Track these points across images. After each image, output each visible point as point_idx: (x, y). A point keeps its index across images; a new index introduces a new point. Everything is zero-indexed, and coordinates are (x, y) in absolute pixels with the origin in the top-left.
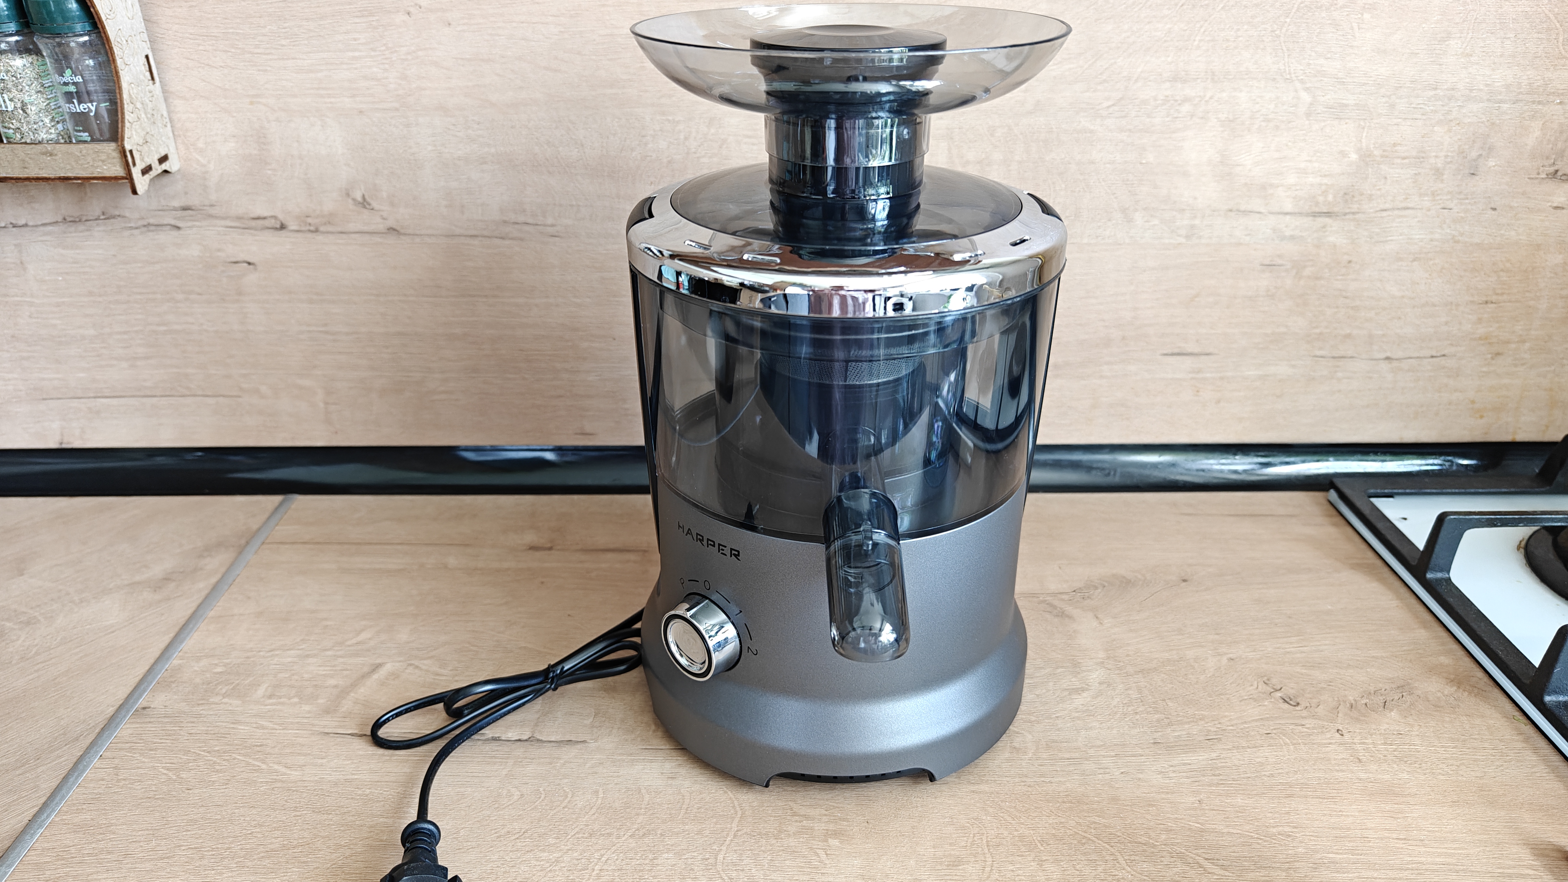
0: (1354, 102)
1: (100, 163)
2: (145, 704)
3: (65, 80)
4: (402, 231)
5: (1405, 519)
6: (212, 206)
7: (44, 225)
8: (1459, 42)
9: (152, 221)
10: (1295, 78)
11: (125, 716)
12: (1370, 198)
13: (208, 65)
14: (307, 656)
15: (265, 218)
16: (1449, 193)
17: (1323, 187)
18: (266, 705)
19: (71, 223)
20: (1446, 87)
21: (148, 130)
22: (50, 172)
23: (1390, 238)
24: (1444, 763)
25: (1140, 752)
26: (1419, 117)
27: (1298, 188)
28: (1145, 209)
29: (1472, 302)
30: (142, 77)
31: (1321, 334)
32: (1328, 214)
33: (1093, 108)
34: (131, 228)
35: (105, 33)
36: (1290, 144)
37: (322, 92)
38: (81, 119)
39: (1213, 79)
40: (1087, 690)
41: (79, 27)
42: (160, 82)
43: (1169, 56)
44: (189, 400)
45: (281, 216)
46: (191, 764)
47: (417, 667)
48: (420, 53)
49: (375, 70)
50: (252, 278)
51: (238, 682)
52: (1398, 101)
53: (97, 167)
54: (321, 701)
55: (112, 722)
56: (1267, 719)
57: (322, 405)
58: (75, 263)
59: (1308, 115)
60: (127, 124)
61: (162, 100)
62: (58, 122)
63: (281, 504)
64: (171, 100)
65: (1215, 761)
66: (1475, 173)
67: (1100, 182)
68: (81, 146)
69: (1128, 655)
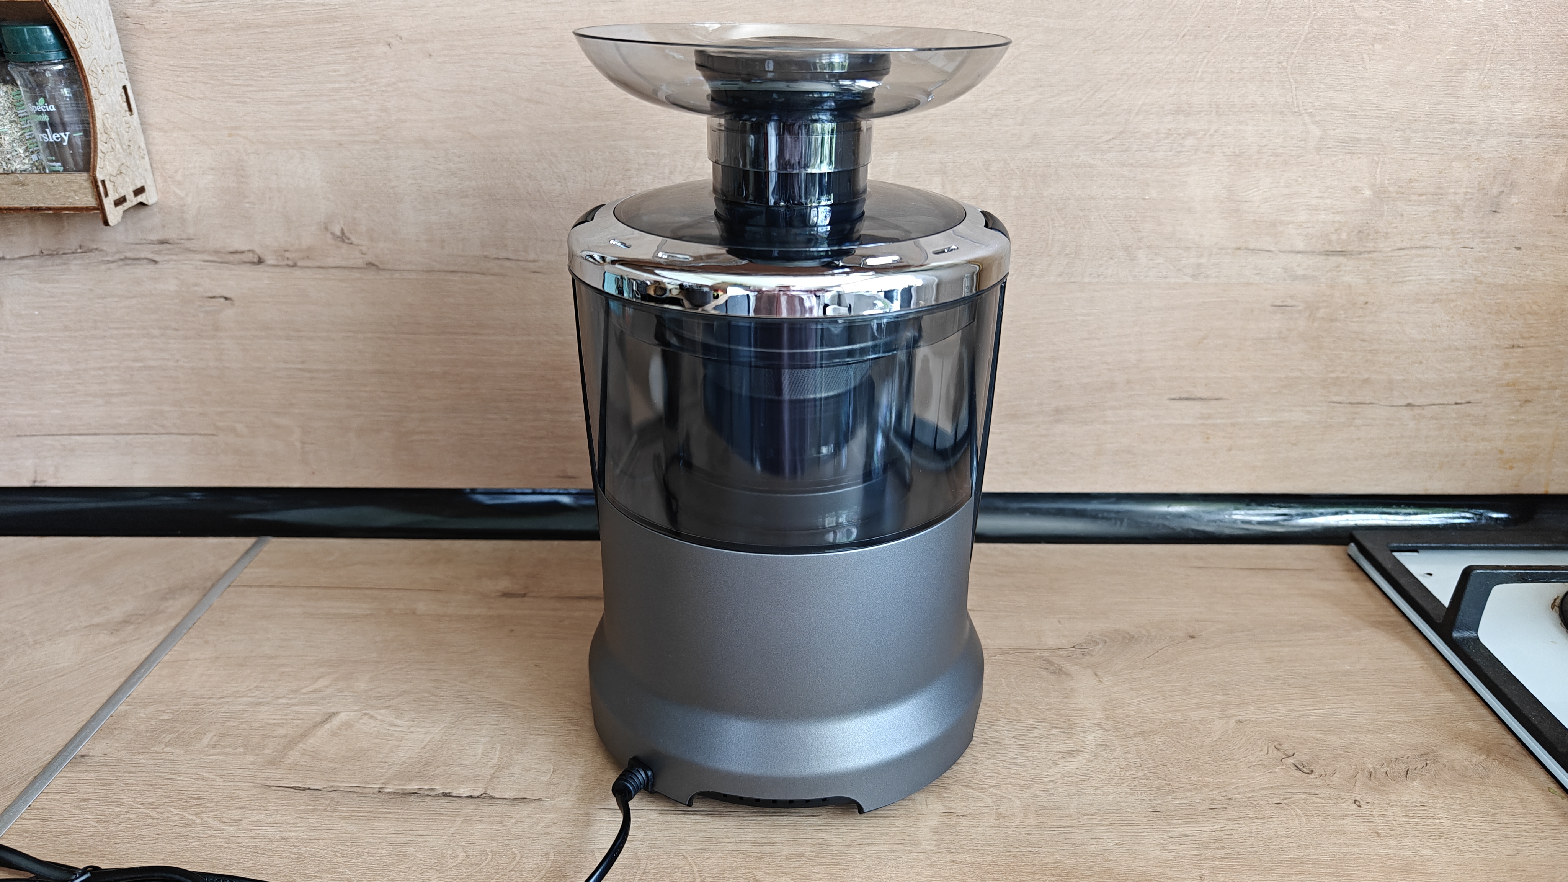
0: (1367, 136)
1: (72, 194)
2: (84, 752)
3: (38, 109)
4: (381, 266)
5: (1431, 575)
6: (189, 239)
7: (21, 258)
8: (1477, 74)
9: (129, 255)
10: (1304, 112)
11: (61, 764)
12: (1386, 236)
13: (186, 97)
14: (260, 704)
15: (242, 252)
16: (1470, 231)
17: (1336, 225)
18: (209, 756)
19: (48, 257)
20: (1463, 121)
21: (124, 161)
22: (21, 203)
23: (1408, 278)
24: (1472, 839)
25: (1137, 821)
26: (1436, 151)
27: (1310, 225)
28: (1148, 247)
29: (1497, 346)
30: (118, 107)
31: (1338, 378)
32: (1342, 253)
33: (1093, 142)
34: (108, 262)
35: (79, 61)
36: (1300, 179)
37: (301, 124)
38: (54, 149)
39: (1217, 112)
40: (1082, 752)
41: (53, 56)
42: (139, 113)
43: (1170, 88)
44: (164, 438)
45: (259, 251)
46: (122, 817)
47: (372, 717)
48: (401, 85)
49: (355, 101)
50: (229, 313)
51: (183, 730)
52: (1413, 135)
53: (68, 198)
54: (267, 752)
55: (48, 769)
56: (1278, 788)
57: (298, 444)
58: (51, 297)
59: (1318, 150)
60: (100, 154)
61: (140, 131)
62: (32, 153)
63: (253, 546)
64: (149, 132)
65: (1217, 833)
66: (1497, 210)
67: (1101, 219)
68: (54, 176)
69: (1128, 716)
